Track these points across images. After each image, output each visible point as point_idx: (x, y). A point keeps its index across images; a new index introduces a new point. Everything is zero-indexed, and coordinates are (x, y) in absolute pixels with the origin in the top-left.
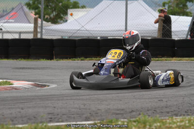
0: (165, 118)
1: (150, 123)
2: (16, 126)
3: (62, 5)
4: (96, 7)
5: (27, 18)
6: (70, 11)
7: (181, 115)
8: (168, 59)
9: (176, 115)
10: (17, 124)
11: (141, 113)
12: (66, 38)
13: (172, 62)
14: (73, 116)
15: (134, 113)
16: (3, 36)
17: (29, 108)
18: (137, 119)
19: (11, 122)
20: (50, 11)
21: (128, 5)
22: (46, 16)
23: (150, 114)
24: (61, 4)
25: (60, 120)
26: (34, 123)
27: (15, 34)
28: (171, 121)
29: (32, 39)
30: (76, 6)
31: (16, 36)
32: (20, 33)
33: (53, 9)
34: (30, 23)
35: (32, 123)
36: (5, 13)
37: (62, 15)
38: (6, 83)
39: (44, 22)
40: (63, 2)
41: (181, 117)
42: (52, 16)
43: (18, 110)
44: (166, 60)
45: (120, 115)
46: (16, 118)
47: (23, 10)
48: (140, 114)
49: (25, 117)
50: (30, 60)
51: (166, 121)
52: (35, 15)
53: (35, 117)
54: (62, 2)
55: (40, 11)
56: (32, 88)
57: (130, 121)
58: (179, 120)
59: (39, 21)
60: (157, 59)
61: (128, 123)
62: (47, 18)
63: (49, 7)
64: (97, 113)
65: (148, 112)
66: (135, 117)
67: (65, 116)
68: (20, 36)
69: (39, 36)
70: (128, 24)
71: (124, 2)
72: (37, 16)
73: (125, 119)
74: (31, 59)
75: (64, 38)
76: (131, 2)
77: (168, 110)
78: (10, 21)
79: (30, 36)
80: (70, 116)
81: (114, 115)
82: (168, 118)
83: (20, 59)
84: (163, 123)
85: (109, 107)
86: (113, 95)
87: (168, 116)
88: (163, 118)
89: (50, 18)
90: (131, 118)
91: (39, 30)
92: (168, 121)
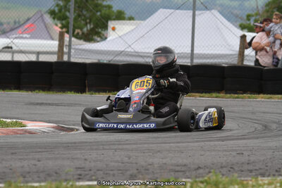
0: (246, 179)
1: (224, 185)
2: (30, 184)
3: (101, 15)
4: (149, 19)
5: (48, 32)
6: (111, 24)
7: (269, 176)
8: (253, 96)
9: (263, 175)
10: (31, 182)
11: (212, 171)
12: (105, 62)
13: (258, 101)
14: (111, 172)
15: (201, 171)
16: (13, 57)
17: (49, 159)
18: (206, 178)
19: (21, 179)
20: (83, 22)
21: (196, 17)
22: (77, 31)
23: (225, 173)
24: (99, 14)
25: (94, 178)
26: (56, 180)
27: (31, 55)
28: (254, 184)
29: (56, 62)
30: (120, 16)
31: (33, 58)
32: (38, 53)
33: (88, 21)
34: (53, 39)
35: (53, 181)
36: (17, 25)
37: (100, 30)
38: (16, 124)
39: (73, 39)
40: (103, 12)
41: (269, 178)
42: (85, 30)
43: (33, 162)
44: (249, 98)
45: (181, 174)
46: (29, 173)
47: (43, 20)
48: (210, 172)
49: (42, 172)
50: (51, 92)
51: (248, 183)
52: (62, 28)
53: (56, 173)
54: (100, 11)
55: (68, 23)
56: (54, 132)
57: (196, 182)
58: (266, 182)
59: (67, 37)
60: (236, 95)
61: (192, 184)
62: (78, 33)
63: (83, 18)
64: (148, 170)
65: (222, 171)
66: (203, 177)
67: (101, 172)
68: (38, 57)
69: (65, 58)
70: (195, 44)
71: (190, 13)
72: (64, 30)
73: (189, 178)
74: (53, 91)
75: (101, 61)
76: (200, 12)
77: (251, 167)
78: (25, 36)
79: (53, 58)
80: (108, 172)
81: (172, 173)
82: (250, 179)
83: (37, 91)
84: (243, 184)
85: (164, 161)
86: (172, 144)
87: (250, 176)
88: (243, 179)
89: (83, 33)
90: (196, 177)
91: (65, 50)
92: (250, 183)
